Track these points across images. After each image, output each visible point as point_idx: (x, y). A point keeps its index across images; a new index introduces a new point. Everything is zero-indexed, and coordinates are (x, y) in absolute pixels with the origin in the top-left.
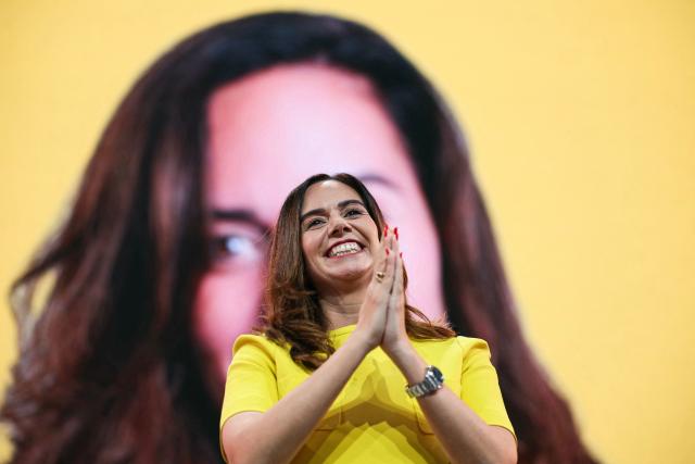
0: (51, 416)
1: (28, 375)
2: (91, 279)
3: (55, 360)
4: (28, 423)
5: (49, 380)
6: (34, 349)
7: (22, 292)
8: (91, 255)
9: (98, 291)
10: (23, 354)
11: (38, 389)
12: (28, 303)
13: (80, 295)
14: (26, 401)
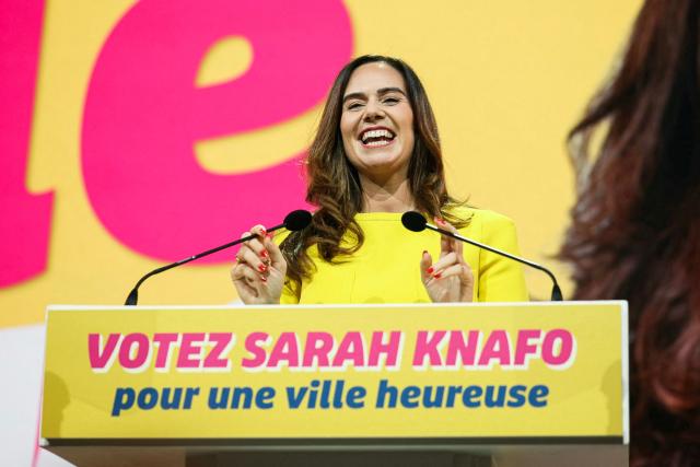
0: (608, 257)
1: (585, 218)
2: (642, 127)
3: (610, 202)
4: (587, 263)
5: (605, 223)
6: (591, 194)
7: (578, 139)
8: (643, 104)
9: (650, 139)
10: (581, 199)
11: (595, 230)
12: (584, 150)
13: (632, 142)
14: (585, 243)
